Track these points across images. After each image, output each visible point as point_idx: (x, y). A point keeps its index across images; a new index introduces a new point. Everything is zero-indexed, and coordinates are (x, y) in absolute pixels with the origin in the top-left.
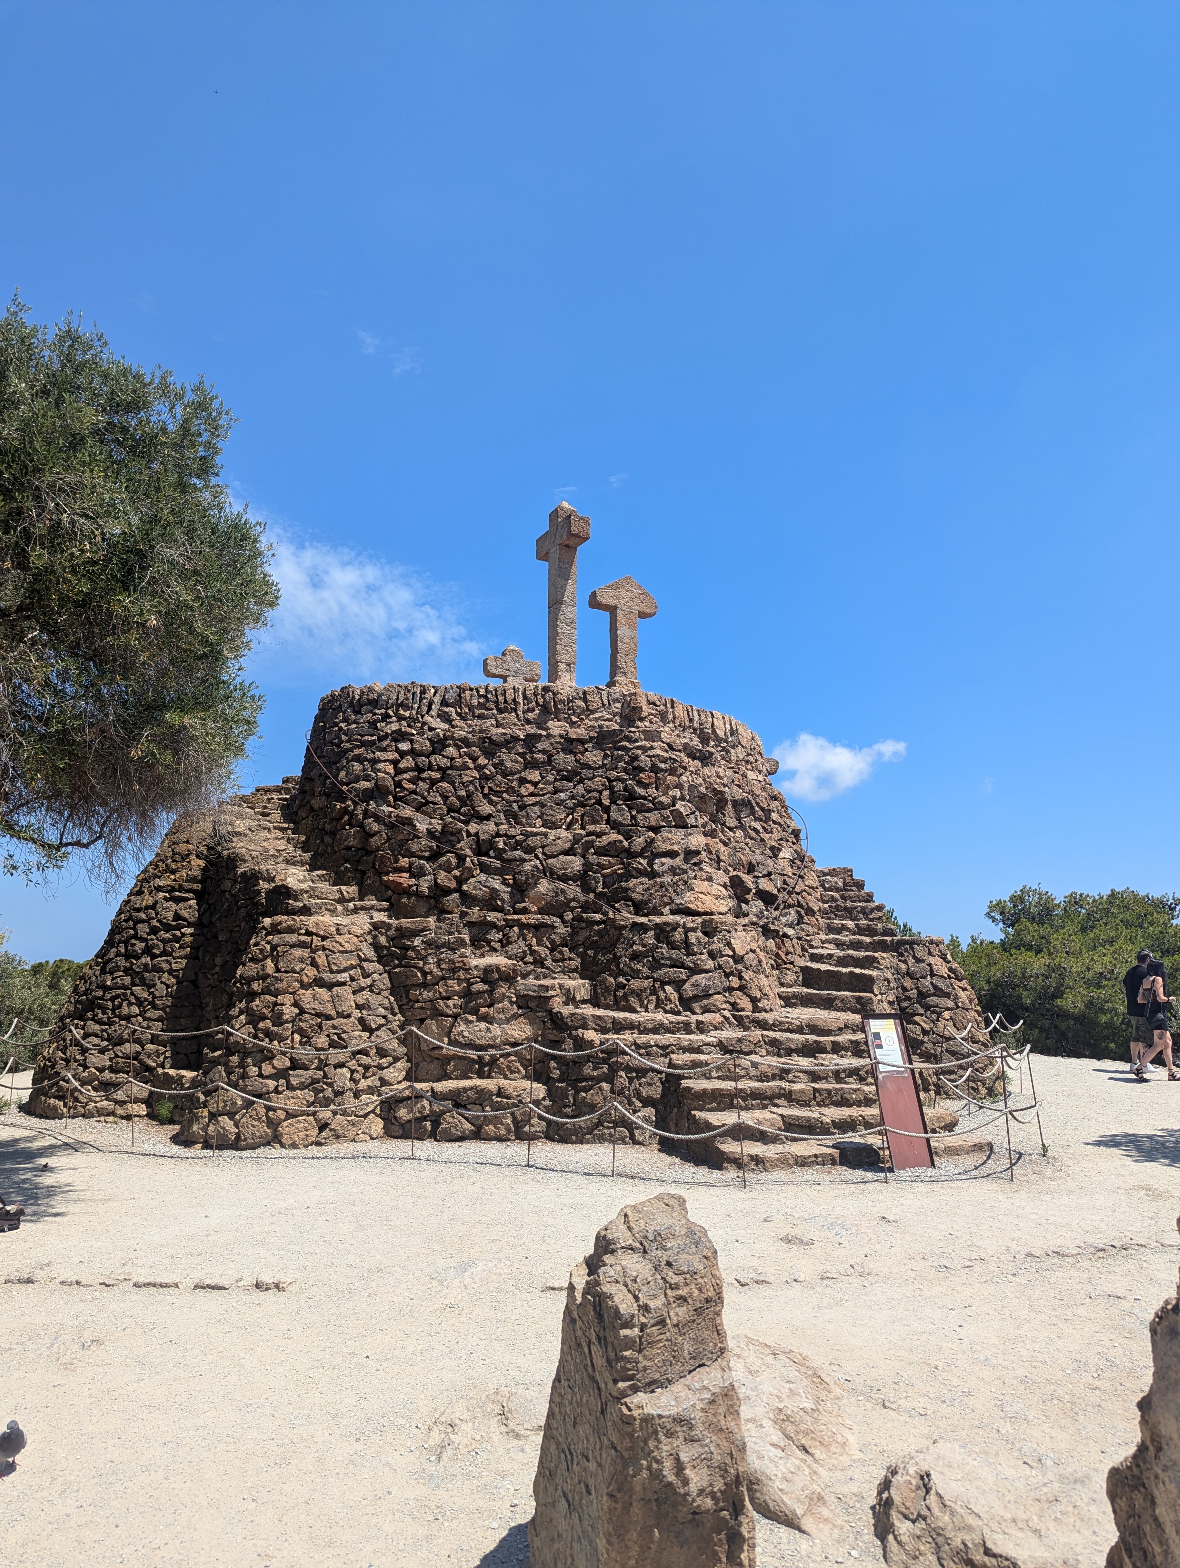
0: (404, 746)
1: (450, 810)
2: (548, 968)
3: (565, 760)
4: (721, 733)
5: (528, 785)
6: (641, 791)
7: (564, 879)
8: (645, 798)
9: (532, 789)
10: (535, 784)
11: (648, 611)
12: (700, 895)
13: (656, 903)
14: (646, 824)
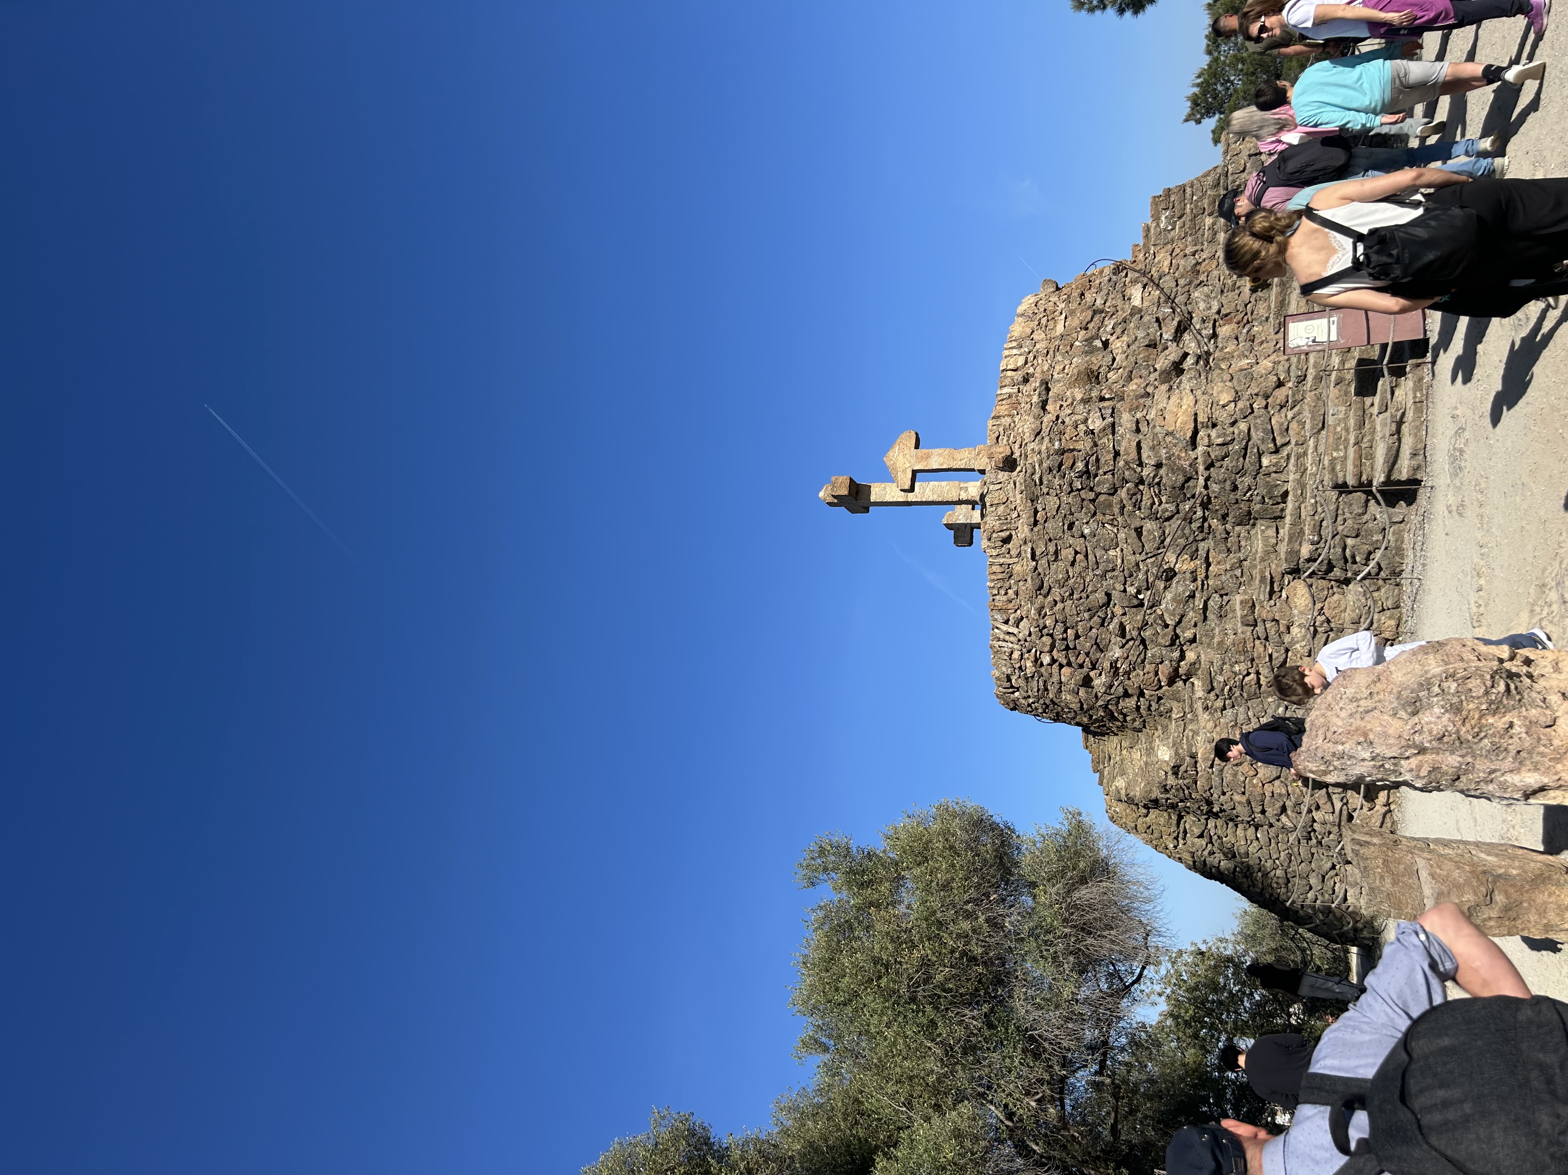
0: (1046, 659)
1: (1102, 625)
3: (1054, 527)
5: (1078, 560)
6: (1080, 466)
7: (1163, 537)
8: (1087, 462)
9: (1079, 557)
10: (1076, 553)
12: (1178, 424)
13: (1186, 464)
14: (1112, 462)
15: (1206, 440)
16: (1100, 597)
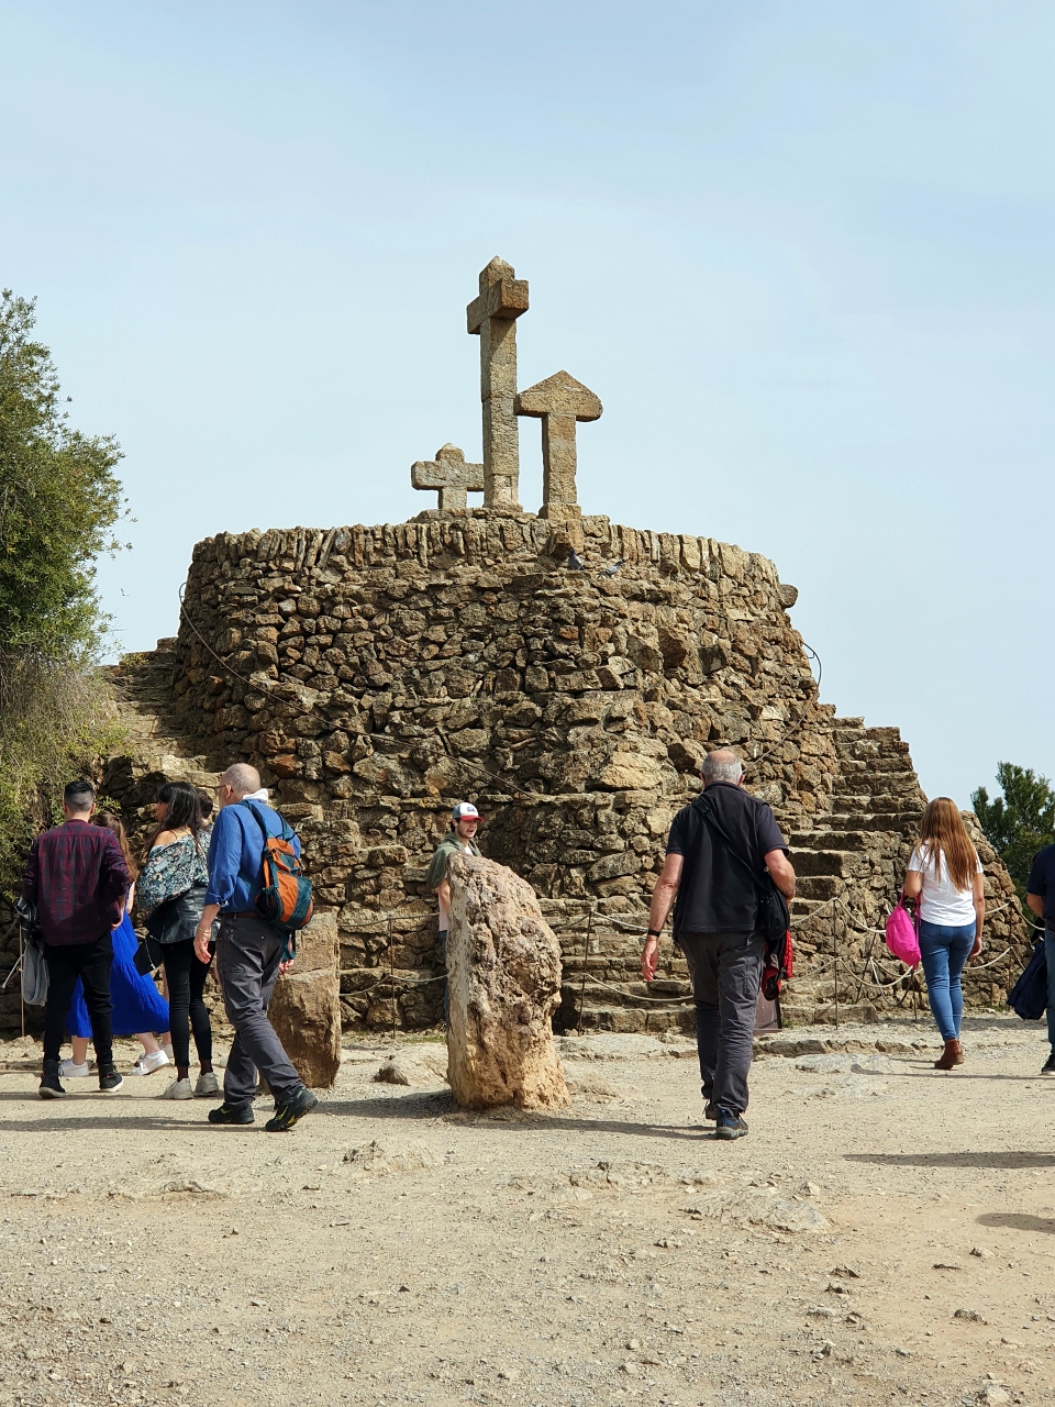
0: (288, 606)
1: (342, 680)
3: (477, 614)
5: (431, 647)
6: (562, 648)
7: (470, 755)
8: (565, 657)
9: (435, 649)
10: (440, 645)
12: (620, 768)
13: (569, 779)
14: (566, 688)
15: (600, 802)
16: (384, 678)
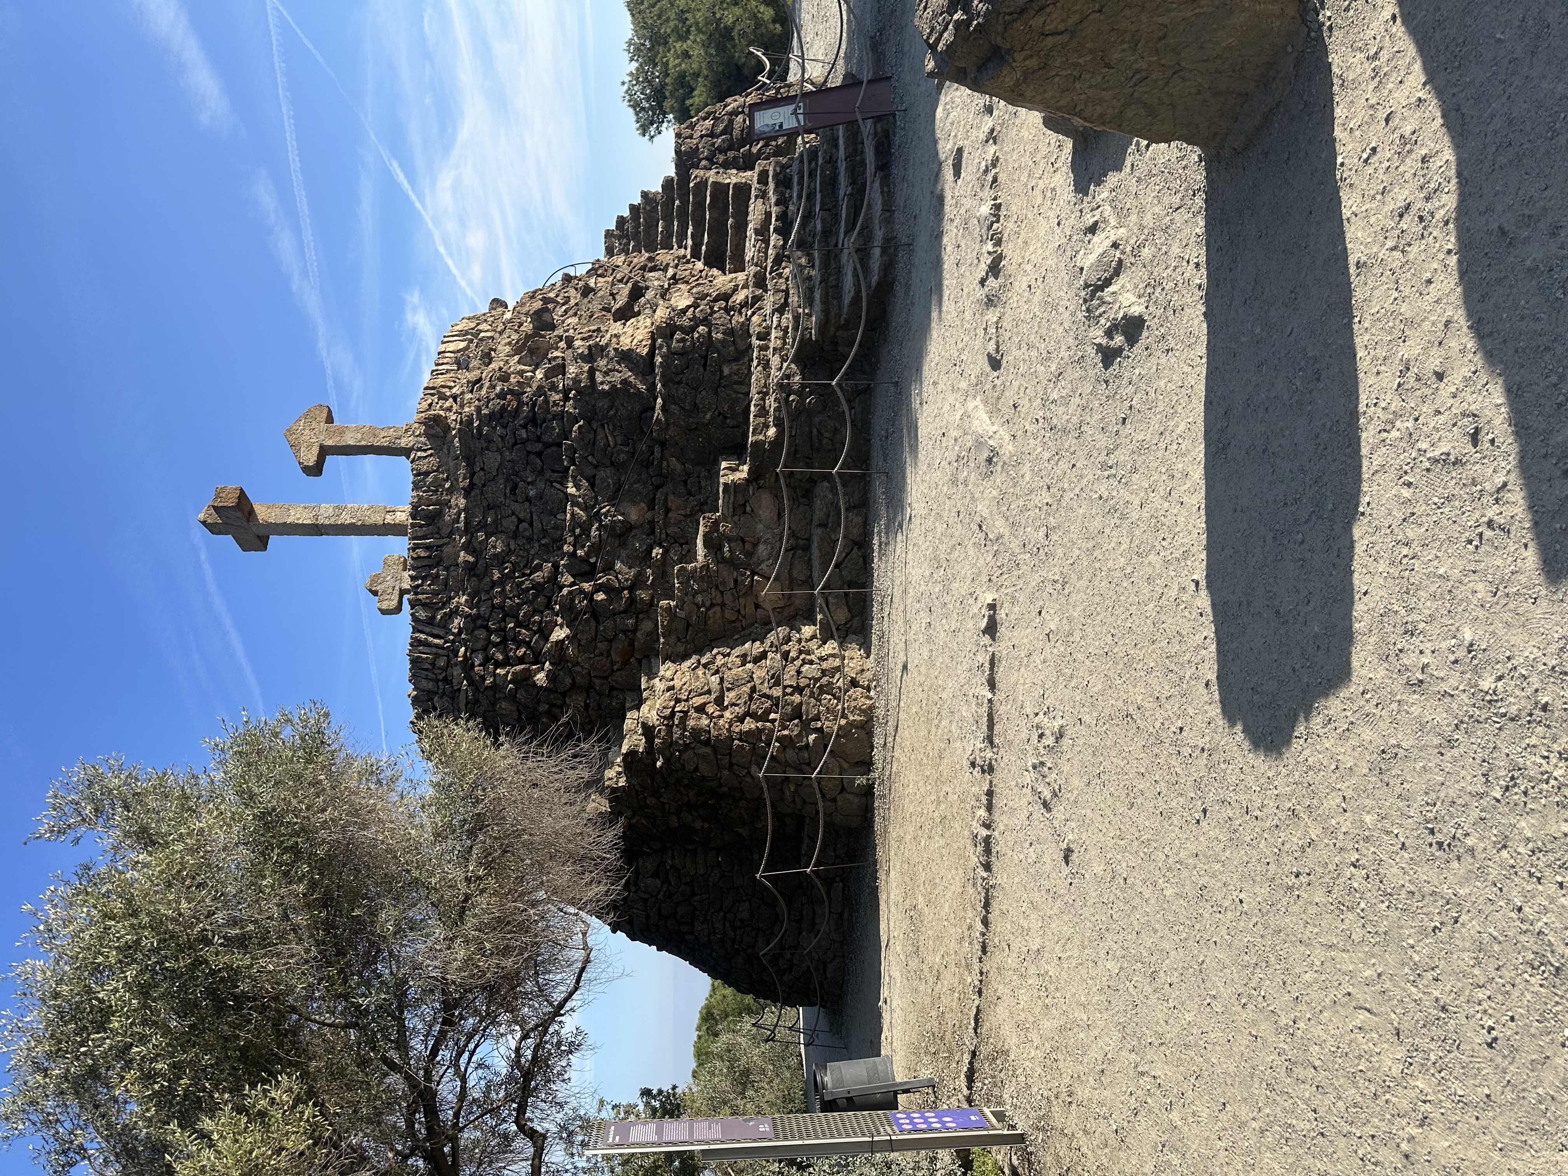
2: (708, 497)
4: (462, 345)
5: (521, 529)
6: (526, 410)
8: (534, 405)
11: (325, 415)
12: (635, 343)
13: (643, 388)
15: (665, 353)
